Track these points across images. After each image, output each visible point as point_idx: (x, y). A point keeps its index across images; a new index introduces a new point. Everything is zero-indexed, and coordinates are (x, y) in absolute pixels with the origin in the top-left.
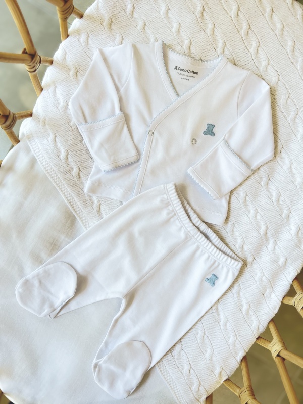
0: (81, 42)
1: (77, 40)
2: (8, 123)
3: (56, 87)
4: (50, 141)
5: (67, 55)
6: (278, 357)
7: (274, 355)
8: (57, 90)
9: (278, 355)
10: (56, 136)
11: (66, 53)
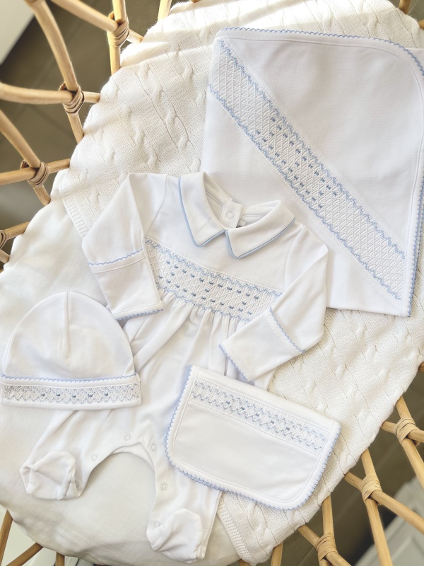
0: (140, 75)
1: (134, 74)
2: (38, 177)
3: (103, 132)
4: (91, 200)
5: (119, 92)
6: (370, 501)
7: (365, 497)
8: (104, 135)
9: (370, 497)
10: (99, 194)
11: (118, 89)
